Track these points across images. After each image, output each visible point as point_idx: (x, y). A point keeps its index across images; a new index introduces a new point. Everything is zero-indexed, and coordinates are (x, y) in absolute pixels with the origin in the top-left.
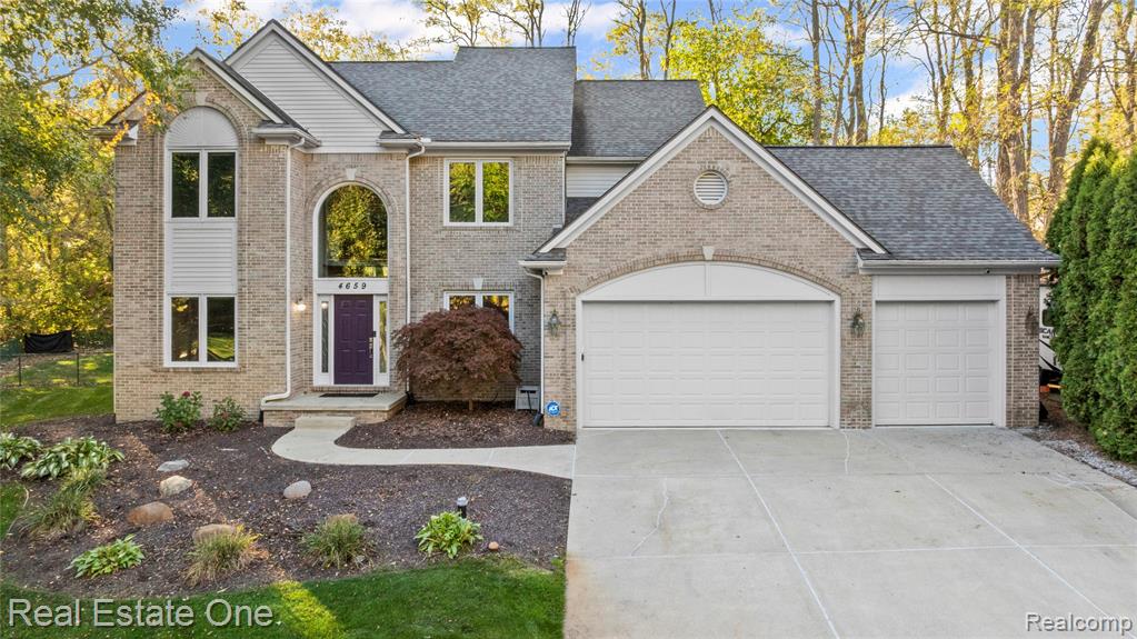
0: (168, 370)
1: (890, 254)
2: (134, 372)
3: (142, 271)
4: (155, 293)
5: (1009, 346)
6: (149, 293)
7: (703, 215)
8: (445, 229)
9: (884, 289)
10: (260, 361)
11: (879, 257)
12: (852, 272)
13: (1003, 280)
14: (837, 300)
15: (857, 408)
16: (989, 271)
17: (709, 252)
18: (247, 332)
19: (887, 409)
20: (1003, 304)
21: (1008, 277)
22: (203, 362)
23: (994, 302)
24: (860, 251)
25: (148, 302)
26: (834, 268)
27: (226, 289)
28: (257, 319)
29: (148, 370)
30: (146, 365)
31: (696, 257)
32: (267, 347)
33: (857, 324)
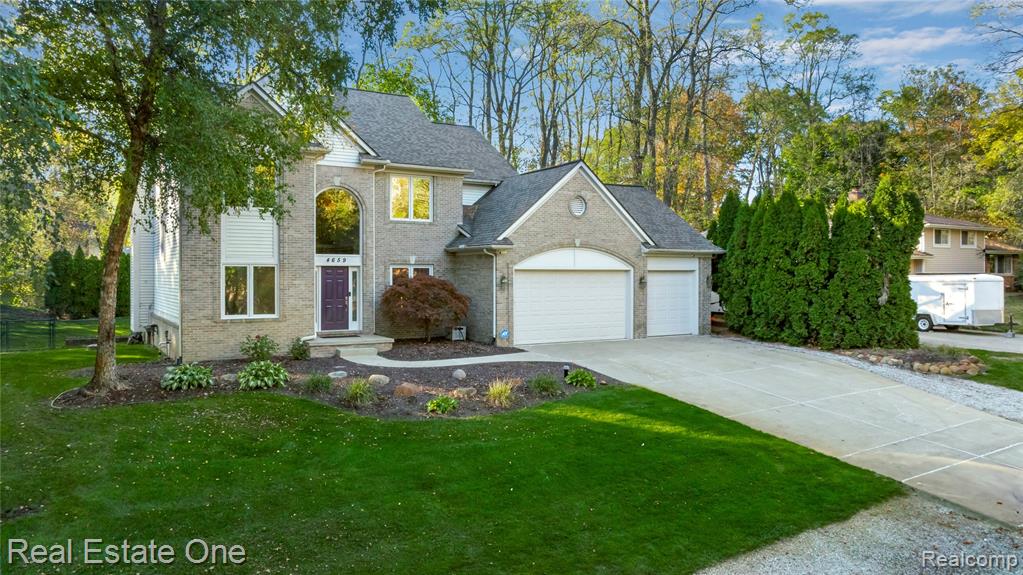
0: (225, 322)
1: (657, 246)
2: (197, 324)
3: (204, 246)
4: (214, 262)
5: (700, 293)
6: (210, 263)
7: (575, 221)
8: (392, 222)
9: (653, 264)
10: (296, 313)
11: (652, 247)
12: (639, 254)
13: (697, 261)
14: (632, 270)
15: (640, 327)
16: (693, 255)
17: (578, 243)
18: (287, 292)
19: (653, 330)
20: (697, 272)
21: (700, 258)
22: (251, 315)
23: (693, 271)
24: (643, 244)
25: (209, 270)
26: (631, 253)
27: (270, 260)
28: (295, 282)
29: (209, 322)
30: (206, 317)
31: (572, 245)
32: (301, 303)
33: (642, 283)
